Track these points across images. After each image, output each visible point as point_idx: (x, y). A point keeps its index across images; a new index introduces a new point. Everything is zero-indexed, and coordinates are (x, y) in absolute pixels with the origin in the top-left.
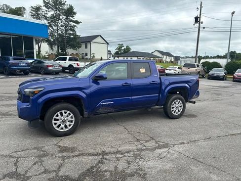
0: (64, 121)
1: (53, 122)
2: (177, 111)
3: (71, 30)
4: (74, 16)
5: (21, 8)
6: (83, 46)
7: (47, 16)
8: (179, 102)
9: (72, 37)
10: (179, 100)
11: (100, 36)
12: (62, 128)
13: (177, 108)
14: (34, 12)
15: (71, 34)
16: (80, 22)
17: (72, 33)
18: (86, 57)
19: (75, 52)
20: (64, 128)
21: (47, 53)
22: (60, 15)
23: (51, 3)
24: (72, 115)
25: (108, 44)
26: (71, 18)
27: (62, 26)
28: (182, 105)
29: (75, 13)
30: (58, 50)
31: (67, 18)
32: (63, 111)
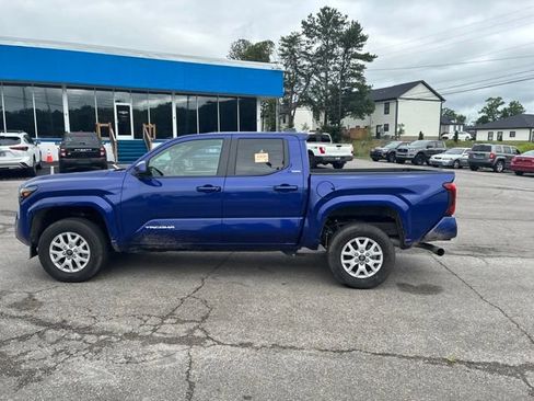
0: (70, 253)
1: (51, 251)
2: (362, 268)
3: (353, 75)
4: (362, 46)
5: (265, 43)
6: (380, 108)
7: (310, 52)
8: (370, 244)
9: (355, 90)
10: (367, 240)
11: (423, 83)
12: (67, 267)
13: (362, 259)
14: (286, 49)
15: (354, 85)
16: (374, 57)
17: (355, 81)
18: (386, 133)
19: (361, 123)
20: (71, 266)
21: (305, 127)
22: (334, 46)
23: (317, 24)
24: (85, 243)
25: (442, 100)
26: (355, 50)
27: (335, 69)
28: (380, 253)
29: (364, 38)
30: (326, 121)
31: (346, 52)
32: (69, 235)
